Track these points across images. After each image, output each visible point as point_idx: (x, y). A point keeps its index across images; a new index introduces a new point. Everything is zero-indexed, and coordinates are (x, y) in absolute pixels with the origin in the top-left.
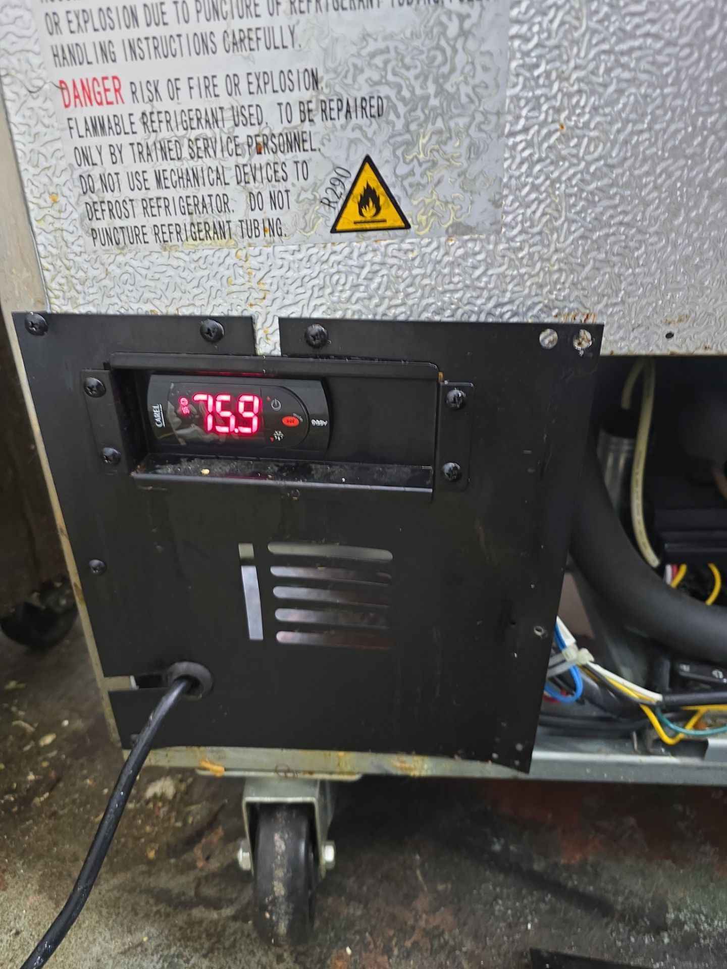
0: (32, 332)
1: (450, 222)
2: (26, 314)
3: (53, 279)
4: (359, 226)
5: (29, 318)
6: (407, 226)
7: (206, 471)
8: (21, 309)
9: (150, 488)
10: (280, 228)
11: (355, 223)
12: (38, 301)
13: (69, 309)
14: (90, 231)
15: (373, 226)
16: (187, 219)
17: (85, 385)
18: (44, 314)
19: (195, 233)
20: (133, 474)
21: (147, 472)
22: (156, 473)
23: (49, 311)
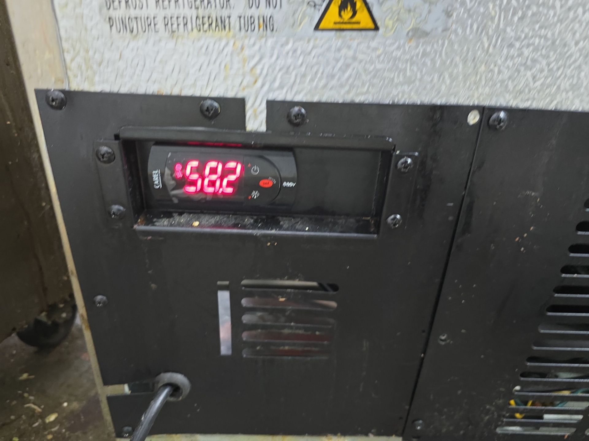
0: (52, 106)
1: (411, 27)
2: (47, 91)
3: (72, 60)
4: (338, 26)
5: (49, 94)
6: (376, 28)
7: (196, 224)
8: (43, 86)
9: (149, 238)
10: (273, 25)
11: (335, 23)
12: (58, 80)
13: (86, 87)
14: (108, 19)
15: (349, 26)
16: (194, 12)
17: (97, 153)
18: (63, 91)
19: (200, 25)
20: (136, 227)
21: (147, 224)
22: (154, 225)
23: (67, 88)
